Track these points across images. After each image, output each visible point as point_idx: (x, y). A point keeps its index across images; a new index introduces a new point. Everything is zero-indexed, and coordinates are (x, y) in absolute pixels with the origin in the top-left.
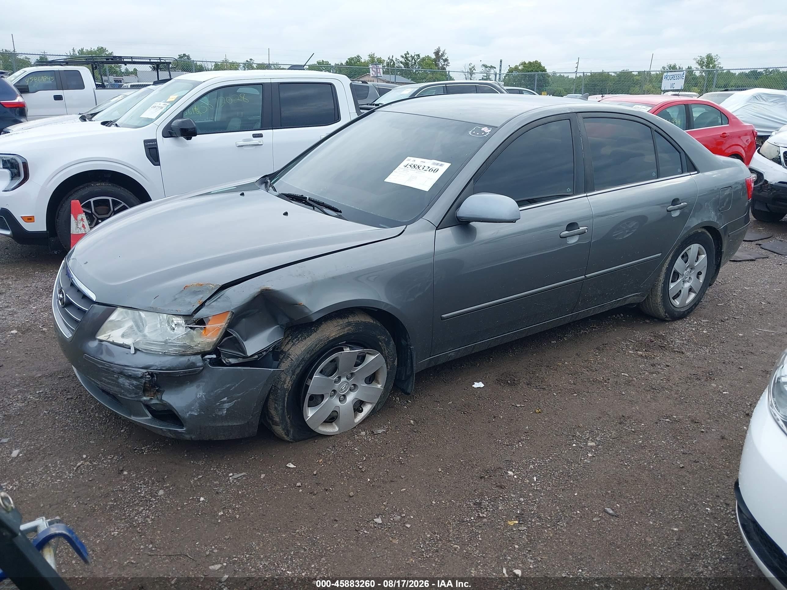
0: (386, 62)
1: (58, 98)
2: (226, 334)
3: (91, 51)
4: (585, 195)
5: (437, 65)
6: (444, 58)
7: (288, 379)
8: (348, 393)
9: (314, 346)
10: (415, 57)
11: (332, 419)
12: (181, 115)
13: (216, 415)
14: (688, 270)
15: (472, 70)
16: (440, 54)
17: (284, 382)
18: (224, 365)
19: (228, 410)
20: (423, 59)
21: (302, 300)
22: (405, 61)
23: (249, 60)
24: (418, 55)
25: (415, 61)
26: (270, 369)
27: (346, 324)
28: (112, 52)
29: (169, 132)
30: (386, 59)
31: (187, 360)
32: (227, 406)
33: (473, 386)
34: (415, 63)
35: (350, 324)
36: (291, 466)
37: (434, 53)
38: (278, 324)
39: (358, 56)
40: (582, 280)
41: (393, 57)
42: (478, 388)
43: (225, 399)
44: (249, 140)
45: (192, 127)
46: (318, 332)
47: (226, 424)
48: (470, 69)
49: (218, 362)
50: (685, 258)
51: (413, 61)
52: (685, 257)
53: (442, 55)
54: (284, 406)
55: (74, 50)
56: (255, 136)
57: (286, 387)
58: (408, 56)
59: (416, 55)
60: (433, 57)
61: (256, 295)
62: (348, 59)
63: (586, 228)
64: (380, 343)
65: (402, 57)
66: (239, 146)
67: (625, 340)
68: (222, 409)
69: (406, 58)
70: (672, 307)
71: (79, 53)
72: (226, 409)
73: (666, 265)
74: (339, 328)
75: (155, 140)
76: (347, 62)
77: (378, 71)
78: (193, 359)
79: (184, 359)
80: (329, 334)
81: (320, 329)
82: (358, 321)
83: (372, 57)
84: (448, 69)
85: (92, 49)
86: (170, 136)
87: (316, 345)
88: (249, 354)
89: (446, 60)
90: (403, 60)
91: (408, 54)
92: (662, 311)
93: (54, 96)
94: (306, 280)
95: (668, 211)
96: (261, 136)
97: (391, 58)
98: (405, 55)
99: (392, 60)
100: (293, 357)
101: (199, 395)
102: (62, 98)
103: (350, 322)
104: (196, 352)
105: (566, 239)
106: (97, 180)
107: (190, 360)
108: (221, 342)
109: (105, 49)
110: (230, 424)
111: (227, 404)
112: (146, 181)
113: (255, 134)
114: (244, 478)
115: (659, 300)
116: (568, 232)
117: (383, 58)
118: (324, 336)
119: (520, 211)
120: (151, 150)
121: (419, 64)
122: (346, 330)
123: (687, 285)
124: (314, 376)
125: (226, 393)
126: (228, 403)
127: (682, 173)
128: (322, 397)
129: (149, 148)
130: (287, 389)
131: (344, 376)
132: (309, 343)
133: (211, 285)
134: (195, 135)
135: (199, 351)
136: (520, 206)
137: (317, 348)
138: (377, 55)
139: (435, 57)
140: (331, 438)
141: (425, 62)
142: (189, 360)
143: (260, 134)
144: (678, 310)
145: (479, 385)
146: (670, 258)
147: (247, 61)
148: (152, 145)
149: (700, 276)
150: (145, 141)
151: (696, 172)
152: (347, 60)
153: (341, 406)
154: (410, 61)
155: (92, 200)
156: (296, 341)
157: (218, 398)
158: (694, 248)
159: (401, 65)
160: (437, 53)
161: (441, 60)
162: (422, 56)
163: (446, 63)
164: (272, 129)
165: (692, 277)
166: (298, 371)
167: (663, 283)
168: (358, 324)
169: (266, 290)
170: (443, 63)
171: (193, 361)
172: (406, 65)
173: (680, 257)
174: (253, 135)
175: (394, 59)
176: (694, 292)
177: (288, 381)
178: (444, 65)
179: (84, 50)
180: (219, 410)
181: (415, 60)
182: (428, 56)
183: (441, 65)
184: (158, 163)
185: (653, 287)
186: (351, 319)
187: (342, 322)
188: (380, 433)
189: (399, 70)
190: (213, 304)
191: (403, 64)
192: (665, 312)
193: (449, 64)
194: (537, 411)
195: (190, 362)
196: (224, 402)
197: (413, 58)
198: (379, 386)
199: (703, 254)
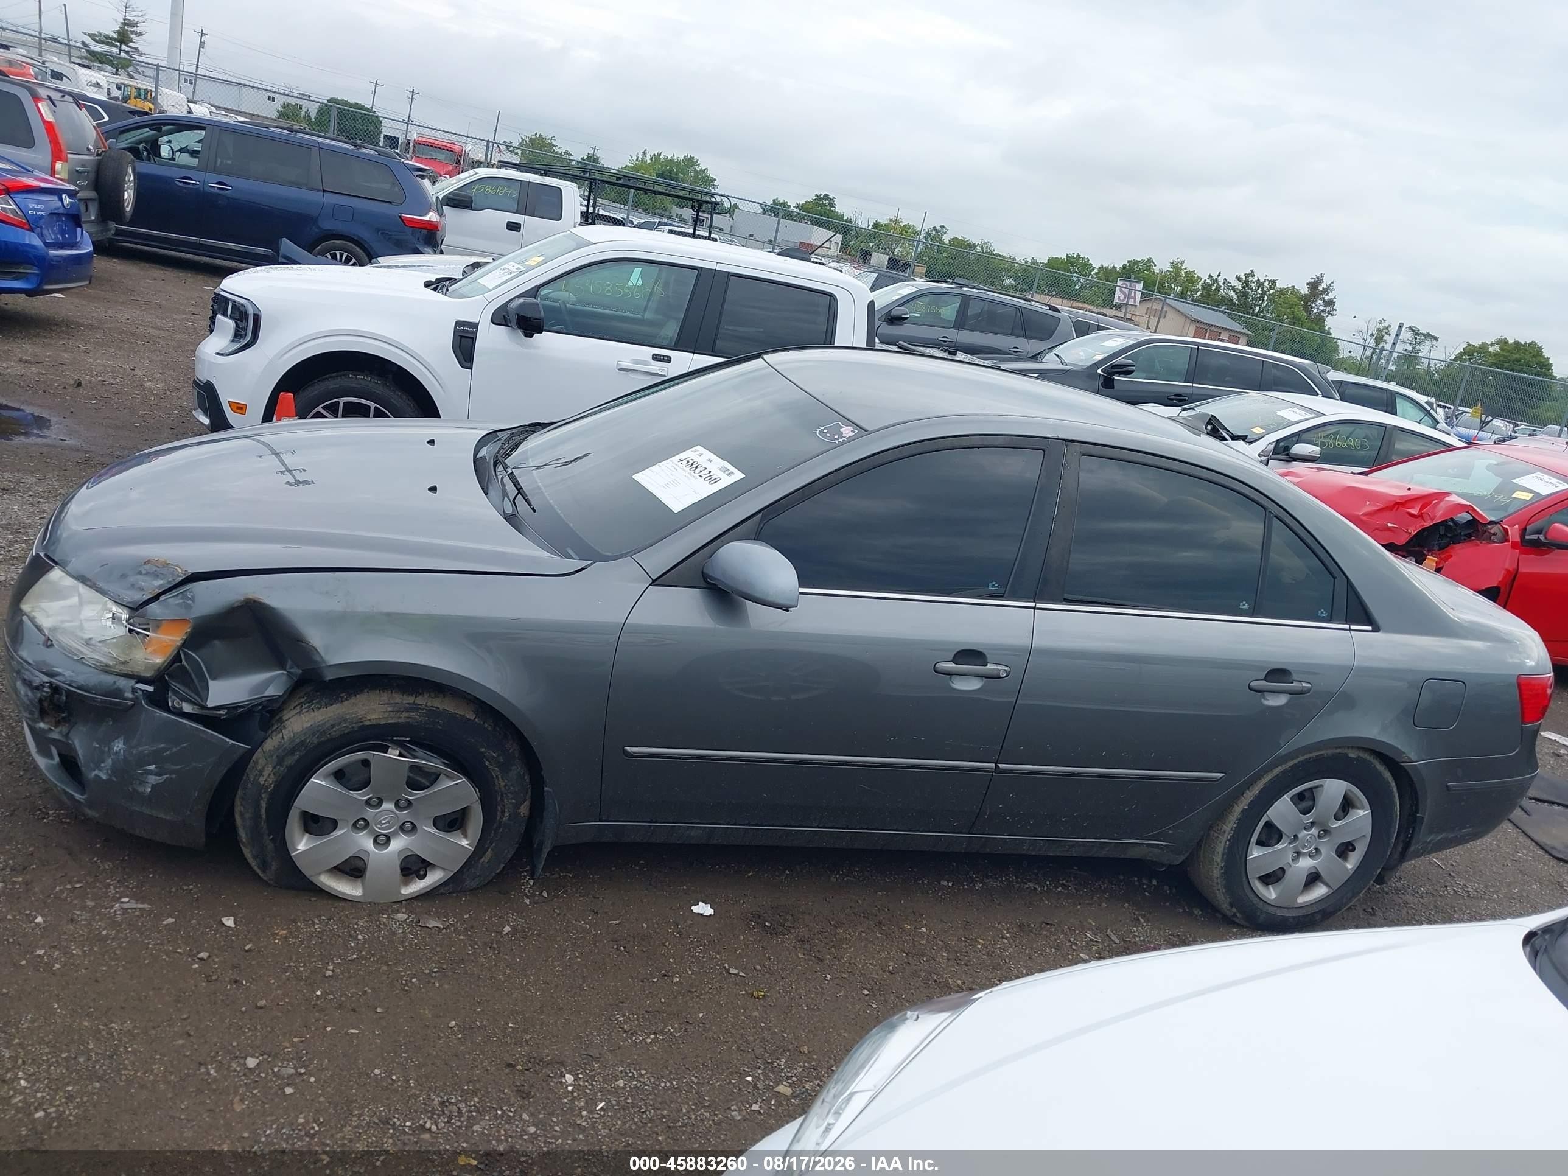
0: (1202, 281)
1: (514, 227)
2: (177, 658)
3: (672, 161)
4: (1033, 605)
5: (1307, 309)
6: (1326, 298)
7: (268, 770)
8: (395, 833)
9: (328, 725)
10: (1266, 284)
11: (353, 869)
12: (534, 292)
13: (134, 790)
14: (1314, 831)
15: (1383, 333)
16: (1321, 288)
17: (261, 772)
18: (168, 710)
19: (153, 787)
20: (1283, 292)
21: (316, 638)
22: (1243, 287)
23: (938, 228)
24: (1273, 282)
25: (1264, 293)
26: (228, 740)
27: (407, 706)
28: (706, 169)
29: (504, 316)
30: (1205, 277)
31: (112, 682)
32: (153, 779)
33: (693, 908)
34: (1262, 297)
35: (418, 709)
36: (229, 922)
37: (1308, 284)
38: (285, 670)
39: (1150, 260)
40: (986, 770)
41: (1219, 275)
42: (699, 914)
43: (152, 767)
44: (645, 363)
45: (537, 316)
46: (346, 703)
47: (147, 811)
48: (1378, 330)
49: (158, 700)
50: (1305, 804)
51: (1260, 291)
52: (1305, 801)
53: (1326, 291)
54: (257, 816)
55: (645, 154)
56: (656, 358)
57: (262, 783)
58: (1251, 278)
59: (1269, 281)
60: (1305, 290)
61: (236, 605)
62: (1129, 261)
63: (1006, 668)
64: (487, 763)
65: (1239, 278)
66: (621, 369)
67: (1098, 930)
68: (144, 782)
69: (1247, 282)
70: (1252, 896)
71: (651, 159)
72: (150, 785)
73: (1243, 804)
74: (390, 709)
75: (476, 325)
76: (1124, 267)
77: (1133, 295)
78: (122, 683)
79: (109, 679)
80: (363, 712)
81: (353, 700)
82: (439, 708)
83: (1176, 267)
84: (1329, 322)
85: (675, 158)
86: (504, 323)
87: (333, 726)
88: (210, 704)
89: (1331, 303)
90: (1238, 285)
91: (1253, 276)
92: (1222, 899)
93: (509, 223)
94: (334, 605)
95: (1251, 689)
96: (667, 360)
97: (1215, 277)
98: (1247, 276)
99: (1216, 281)
100: (287, 732)
101: (118, 747)
102: (520, 228)
103: (416, 704)
104: (126, 672)
105: (950, 678)
106: (361, 370)
107: (118, 684)
108: (171, 666)
109: (697, 162)
110: (154, 813)
111: (154, 777)
112: (442, 392)
113: (657, 355)
114: (137, 913)
115: (1216, 873)
116: (955, 665)
117: (1198, 274)
118: (352, 713)
119: (800, 593)
120: (463, 339)
121: (1272, 299)
122: (403, 717)
123: (1306, 864)
124: (312, 780)
125: (156, 757)
126: (156, 775)
127: (1330, 620)
128: (334, 824)
129: (461, 337)
130: (264, 787)
131: (389, 800)
132: (320, 718)
133: (179, 569)
134: (540, 332)
135: (131, 673)
136: (801, 585)
137: (335, 732)
138: (1189, 266)
139: (1307, 293)
140: (342, 904)
141: (1284, 299)
142: (115, 682)
143: (667, 357)
144: (1271, 910)
145: (704, 909)
146: (1255, 790)
147: (935, 228)
148: (467, 332)
149: (1351, 853)
150: (458, 323)
151: (1370, 628)
152: (1126, 262)
153: (376, 853)
154: (1251, 289)
155: (342, 401)
156: (305, 708)
157: (142, 761)
158: (1333, 789)
159: (1233, 294)
160: (1314, 285)
161: (1319, 301)
162: (1279, 285)
163: (1328, 308)
164: (694, 353)
165: (1323, 850)
166: (290, 761)
167: (1229, 840)
168: (433, 713)
169: (255, 601)
170: (1322, 308)
171: (121, 687)
172: (1242, 295)
173: (1287, 798)
174: (654, 355)
175: (1221, 280)
176: (1327, 885)
177: (268, 772)
178: (1323, 311)
179: (662, 157)
180: (140, 784)
181: (1262, 290)
182: (1294, 287)
183: (1315, 311)
184: (468, 365)
185: (1202, 842)
186: (422, 700)
187: (399, 698)
188: (430, 926)
189: (1228, 302)
190: (171, 599)
191: (1236, 294)
192: (1231, 905)
193: (1335, 312)
194: (755, 993)
195: (116, 686)
196: (150, 772)
197: (1260, 284)
198: (464, 843)
199: (1363, 808)
